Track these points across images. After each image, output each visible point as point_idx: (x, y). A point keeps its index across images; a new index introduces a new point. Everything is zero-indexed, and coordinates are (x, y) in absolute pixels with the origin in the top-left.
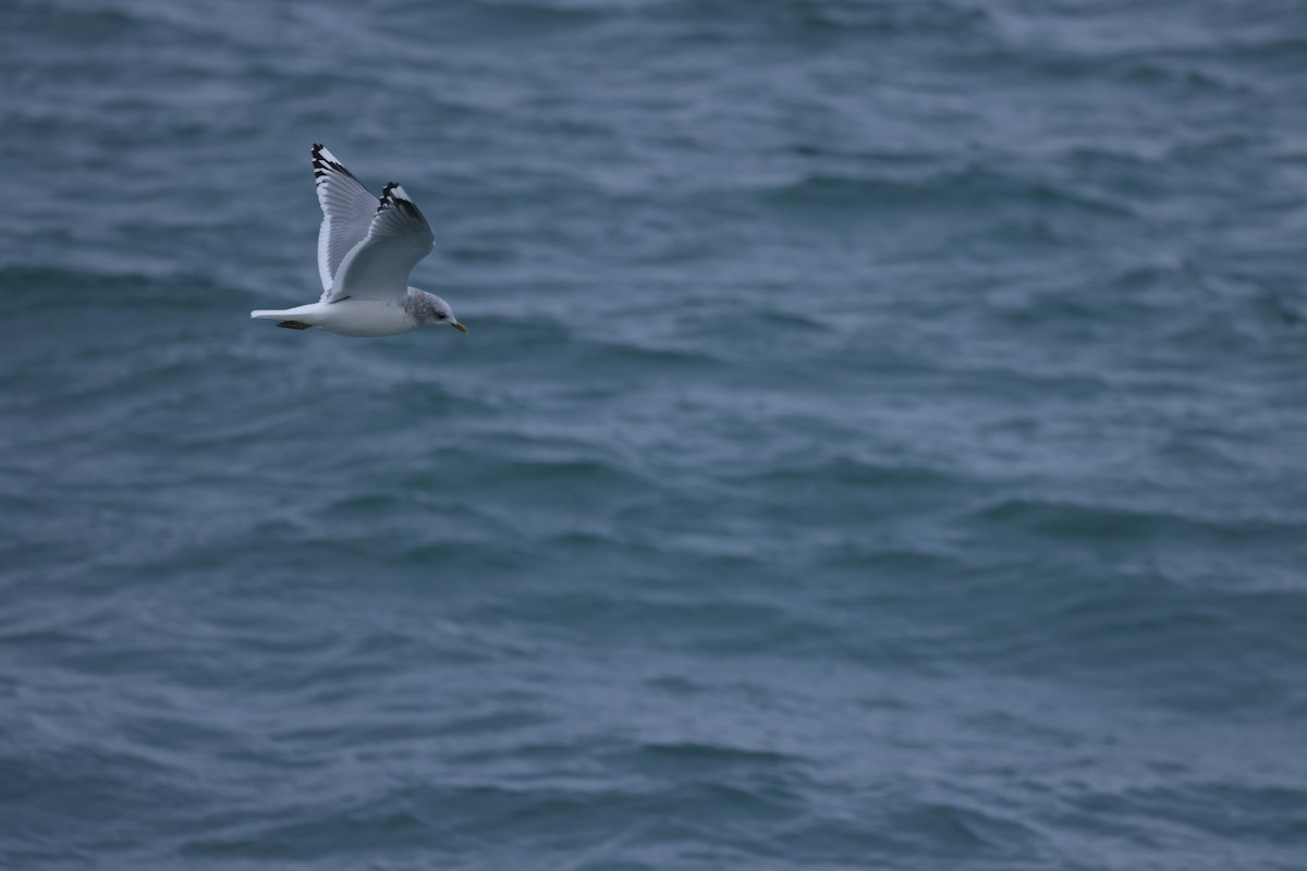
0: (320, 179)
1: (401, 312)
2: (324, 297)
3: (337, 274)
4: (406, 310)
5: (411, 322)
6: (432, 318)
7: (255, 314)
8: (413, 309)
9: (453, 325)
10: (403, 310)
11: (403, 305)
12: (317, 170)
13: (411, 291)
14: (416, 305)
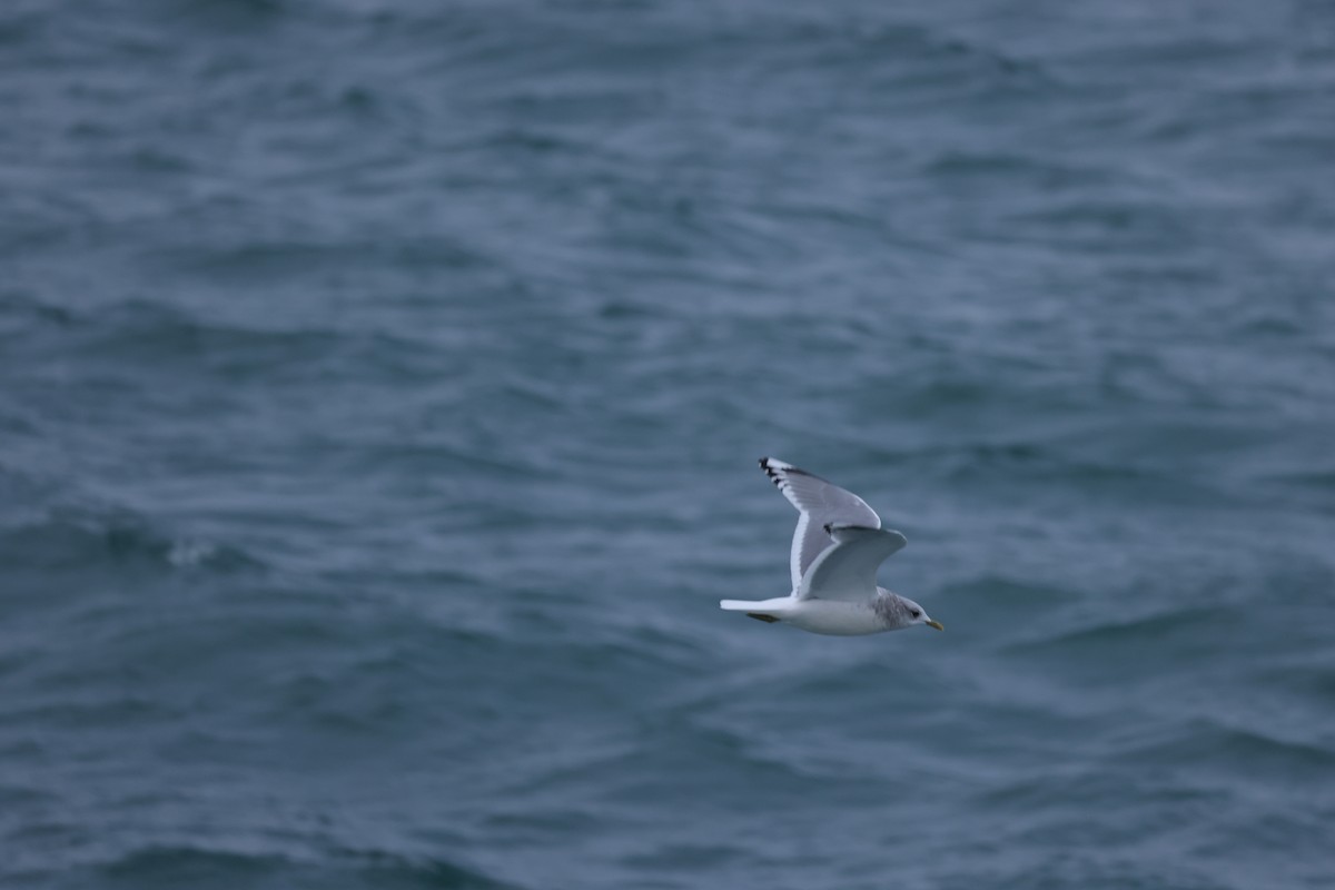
0: (780, 485)
1: (872, 613)
2: (794, 593)
3: (807, 572)
4: (877, 611)
5: (881, 623)
6: (906, 617)
7: (727, 605)
8: (884, 610)
9: (928, 623)
10: (873, 611)
11: (873, 606)
12: (774, 479)
13: (881, 592)
14: (887, 607)
